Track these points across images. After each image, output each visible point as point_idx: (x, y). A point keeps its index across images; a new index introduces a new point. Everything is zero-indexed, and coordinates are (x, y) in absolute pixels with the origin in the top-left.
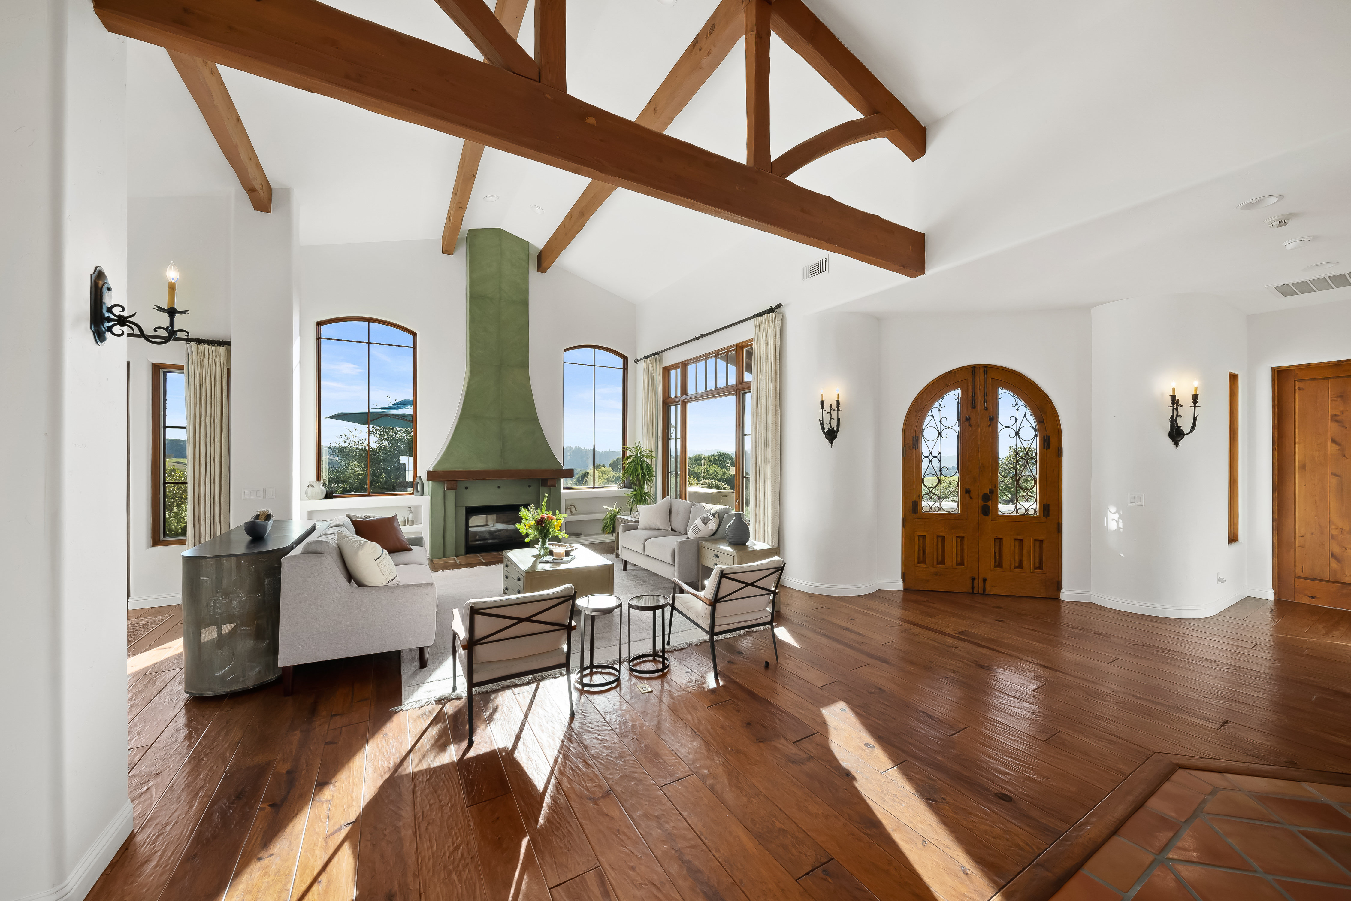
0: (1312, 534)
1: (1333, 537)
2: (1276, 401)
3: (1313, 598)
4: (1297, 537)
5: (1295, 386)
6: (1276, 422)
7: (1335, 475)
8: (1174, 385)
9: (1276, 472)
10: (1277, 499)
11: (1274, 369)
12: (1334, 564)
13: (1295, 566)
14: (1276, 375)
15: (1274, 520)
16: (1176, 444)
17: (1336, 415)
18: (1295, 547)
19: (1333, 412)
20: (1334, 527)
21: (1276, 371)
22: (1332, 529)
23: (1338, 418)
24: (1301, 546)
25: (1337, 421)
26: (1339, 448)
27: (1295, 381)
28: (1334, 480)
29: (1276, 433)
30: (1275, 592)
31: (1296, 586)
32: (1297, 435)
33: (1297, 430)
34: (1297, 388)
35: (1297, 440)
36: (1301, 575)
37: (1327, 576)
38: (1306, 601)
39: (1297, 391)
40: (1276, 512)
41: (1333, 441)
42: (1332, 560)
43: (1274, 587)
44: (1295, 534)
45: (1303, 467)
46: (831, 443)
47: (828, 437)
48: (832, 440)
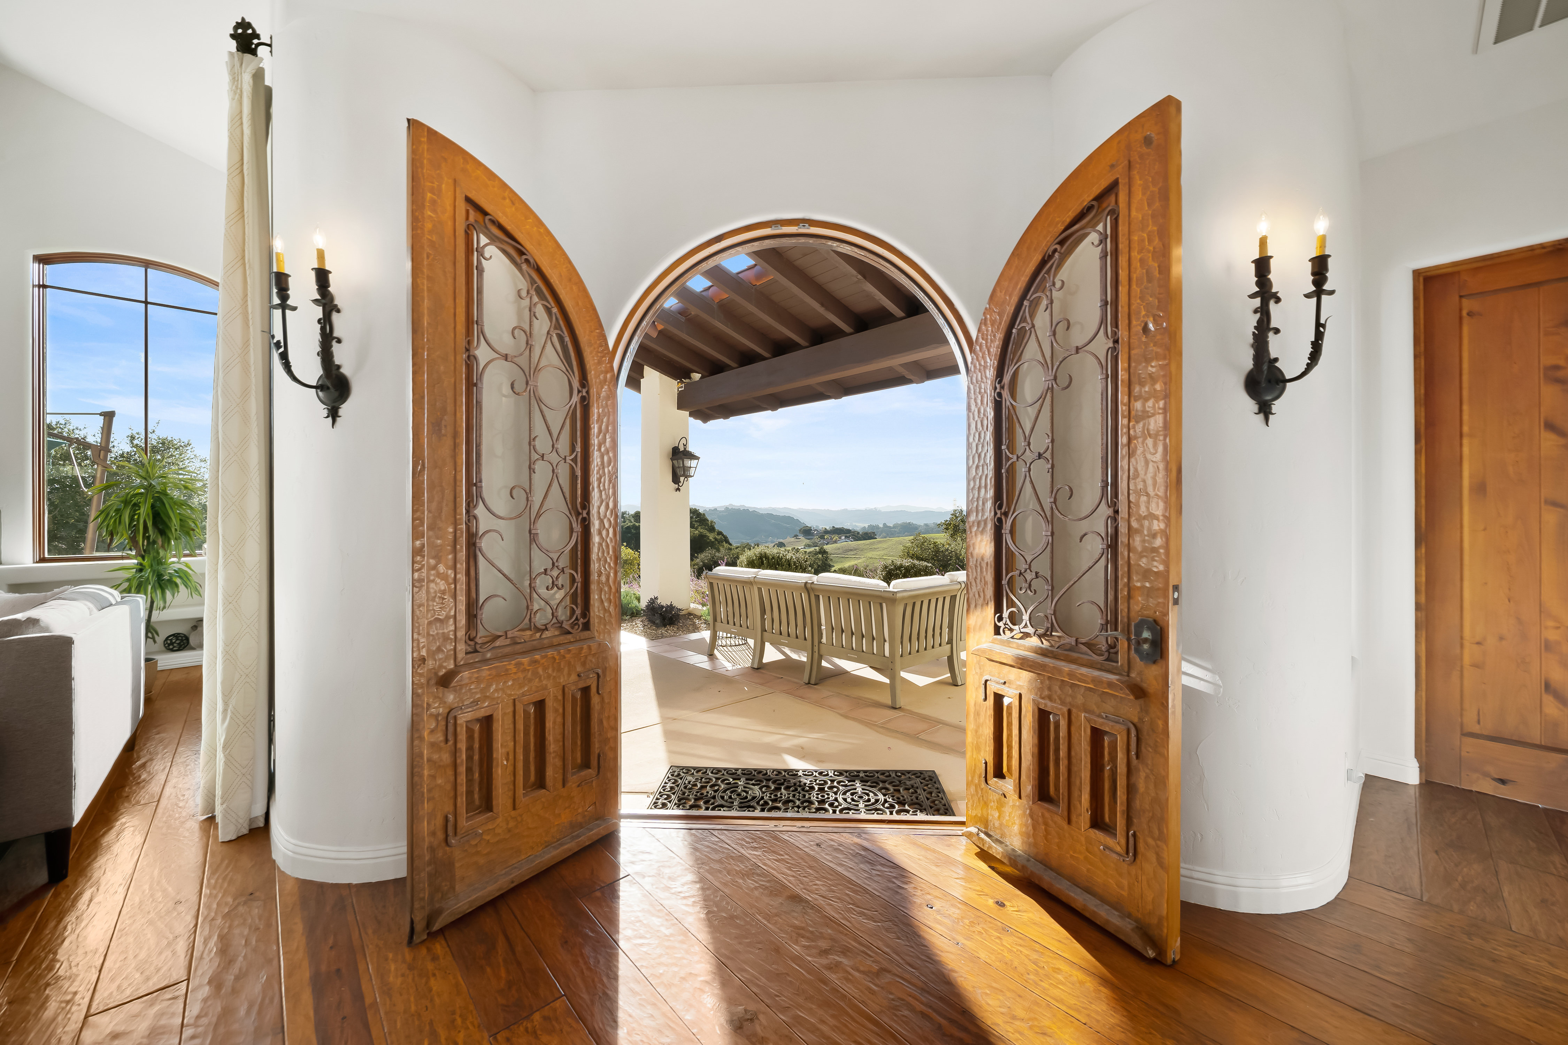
0: (1501, 638)
1: (1548, 646)
2: (1422, 345)
3: (1503, 782)
4: (1467, 644)
5: (1461, 310)
6: (1423, 391)
7: (1555, 504)
8: (1263, 228)
9: (1423, 501)
10: (1424, 561)
11: (1417, 273)
12: (1552, 708)
13: (1462, 709)
14: (1421, 287)
15: (1418, 607)
16: (1265, 410)
17: (1557, 368)
18: (1462, 667)
19: (1548, 360)
20: (1551, 623)
21: (1421, 280)
22: (1546, 628)
23: (1560, 374)
24: (1475, 666)
25: (1558, 381)
26: (1562, 441)
27: (1461, 297)
28: (1551, 518)
29: (1423, 414)
30: (1420, 767)
31: (1464, 754)
32: (1466, 417)
33: (1465, 407)
34: (1464, 313)
35: (1466, 429)
36: (1476, 729)
37: (1536, 736)
38: (1487, 787)
39: (1466, 320)
40: (1423, 588)
41: (1550, 426)
42: (1548, 699)
43: (1418, 755)
44: (1462, 638)
45: (1480, 489)
46: (334, 414)
47: (320, 394)
48: (336, 404)
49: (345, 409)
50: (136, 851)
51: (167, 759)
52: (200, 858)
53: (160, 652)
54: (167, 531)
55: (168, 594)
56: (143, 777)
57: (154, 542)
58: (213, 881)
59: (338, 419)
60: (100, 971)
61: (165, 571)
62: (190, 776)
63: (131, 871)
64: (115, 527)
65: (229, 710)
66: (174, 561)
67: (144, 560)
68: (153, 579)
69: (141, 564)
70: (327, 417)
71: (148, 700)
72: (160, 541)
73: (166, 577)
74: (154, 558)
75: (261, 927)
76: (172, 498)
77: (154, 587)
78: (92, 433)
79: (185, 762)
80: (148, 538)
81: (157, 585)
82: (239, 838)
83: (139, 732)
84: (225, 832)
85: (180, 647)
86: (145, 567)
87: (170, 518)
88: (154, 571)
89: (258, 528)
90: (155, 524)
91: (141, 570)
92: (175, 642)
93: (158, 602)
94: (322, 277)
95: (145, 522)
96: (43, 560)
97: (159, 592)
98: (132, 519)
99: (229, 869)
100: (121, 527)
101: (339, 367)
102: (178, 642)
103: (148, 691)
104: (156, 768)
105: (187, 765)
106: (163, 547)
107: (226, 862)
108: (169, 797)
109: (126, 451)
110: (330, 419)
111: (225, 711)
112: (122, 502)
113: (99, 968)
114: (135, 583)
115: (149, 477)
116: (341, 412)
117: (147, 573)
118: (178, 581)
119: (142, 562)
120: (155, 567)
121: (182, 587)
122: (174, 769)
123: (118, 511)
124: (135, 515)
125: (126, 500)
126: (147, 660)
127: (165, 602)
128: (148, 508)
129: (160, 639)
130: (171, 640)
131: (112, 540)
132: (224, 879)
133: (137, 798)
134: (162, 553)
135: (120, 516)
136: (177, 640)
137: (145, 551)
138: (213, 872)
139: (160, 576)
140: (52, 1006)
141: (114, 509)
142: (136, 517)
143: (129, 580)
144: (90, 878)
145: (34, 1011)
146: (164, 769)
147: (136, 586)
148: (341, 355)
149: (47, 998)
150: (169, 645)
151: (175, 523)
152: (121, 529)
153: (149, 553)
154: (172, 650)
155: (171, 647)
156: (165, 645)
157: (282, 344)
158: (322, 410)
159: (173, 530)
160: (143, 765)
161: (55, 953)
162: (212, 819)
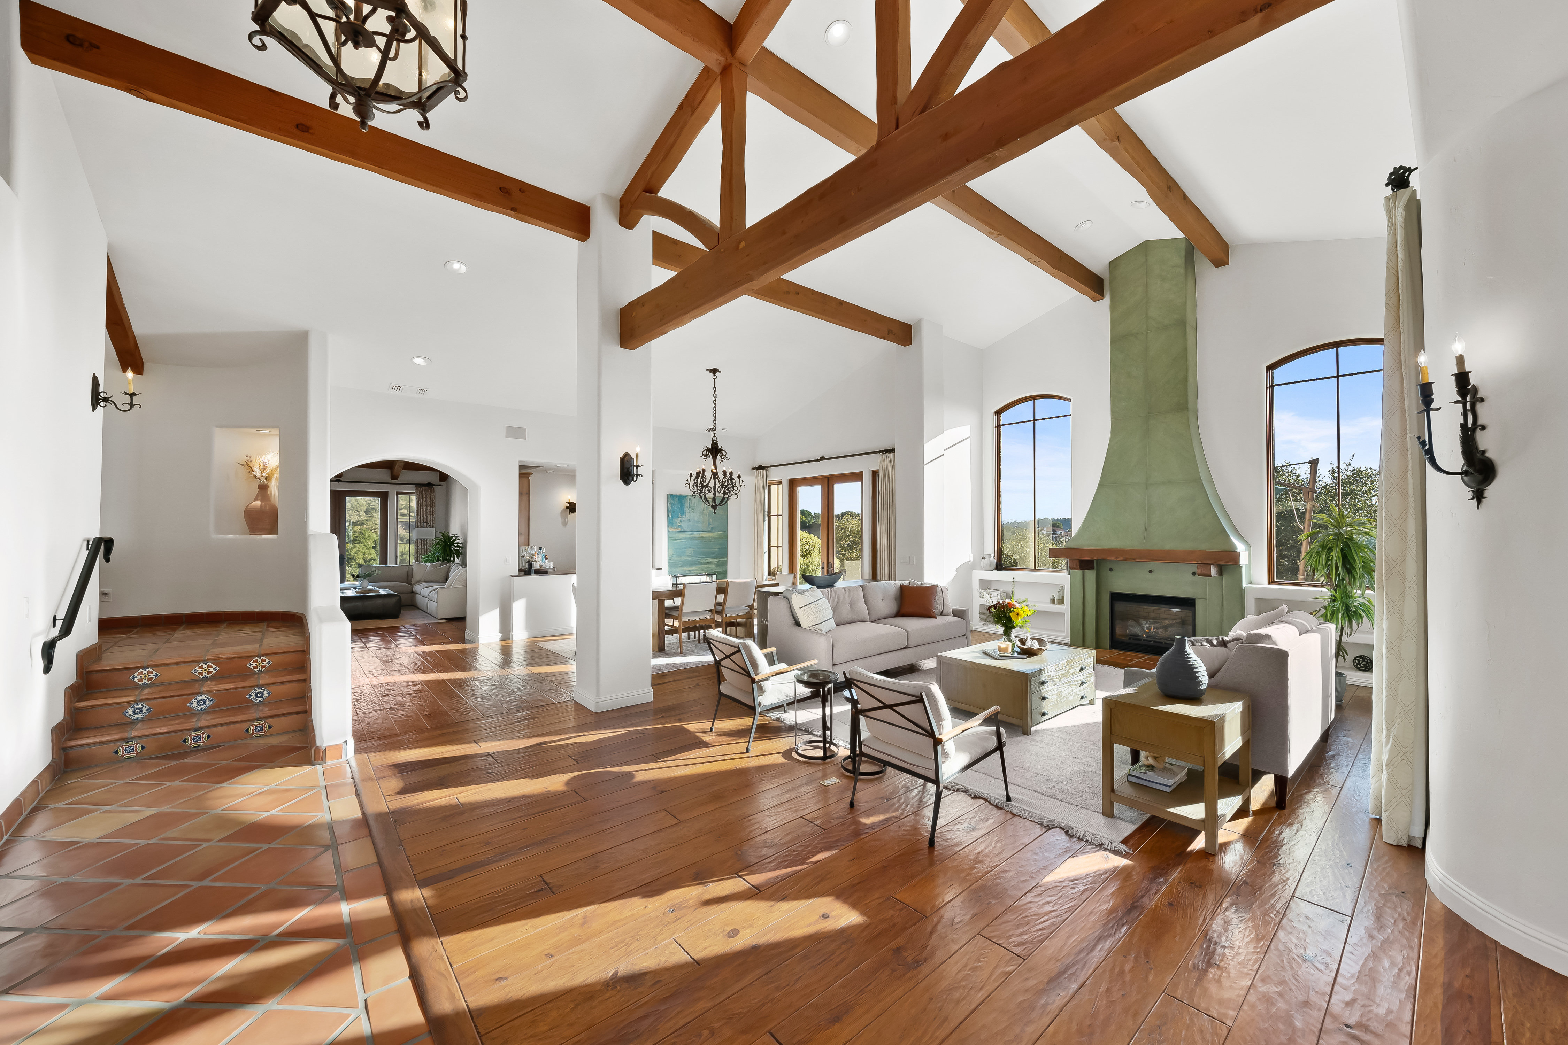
46: (1479, 496)
47: (1465, 478)
48: (1481, 487)
49: (1490, 491)
50: (1325, 815)
51: (1349, 759)
52: (1368, 844)
53: (1349, 668)
54: (1353, 571)
55: (1354, 623)
56: (1332, 765)
57: (1343, 579)
58: (1375, 866)
59: (1484, 500)
60: (1301, 876)
61: (1351, 604)
62: (1365, 780)
63: (1321, 827)
64: (1316, 566)
65: (1391, 737)
66: (1359, 594)
67: (1336, 593)
68: (1342, 609)
69: (1334, 596)
70: (1473, 498)
71: (1338, 707)
72: (1347, 579)
73: (1353, 609)
74: (1344, 592)
75: (1408, 921)
76: (1356, 543)
77: (1343, 616)
78: (1304, 472)
79: (1363, 767)
80: (1339, 575)
81: (1345, 614)
82: (1398, 846)
83: (1331, 730)
84: (1388, 835)
85: (1366, 668)
86: (1337, 598)
87: (1355, 560)
88: (1343, 603)
89: (1416, 589)
90: (1344, 565)
91: (1334, 601)
92: (1362, 663)
93: (1347, 628)
94: (1462, 379)
95: (1336, 563)
96: (1273, 582)
97: (1347, 620)
98: (1327, 560)
99: (1388, 865)
100: (1320, 566)
101: (1484, 452)
102: (1364, 663)
103: (1338, 698)
104: (1341, 763)
105: (1365, 771)
106: (1350, 583)
107: (1387, 858)
108: (1349, 788)
109: (1329, 483)
110: (1475, 501)
111: (1388, 736)
112: (1320, 546)
113: (1300, 874)
114: (1330, 611)
115: (1339, 526)
116: (1486, 494)
117: (1338, 604)
118: (1362, 613)
119: (1335, 594)
120: (1344, 599)
121: (1365, 619)
122: (1354, 768)
123: (1318, 552)
124: (1330, 556)
125: (1323, 545)
126: (1338, 674)
127: (1352, 629)
128: (1338, 552)
129: (1350, 658)
130: (1358, 660)
131: (1314, 575)
132: (1384, 869)
133: (1327, 779)
134: (1349, 588)
135: (1320, 557)
136: (1363, 661)
137: (1336, 585)
138: (1377, 860)
139: (1347, 608)
140: (1276, 878)
141: (1316, 551)
142: (1330, 558)
143: (1325, 607)
144: (1297, 817)
145: (1268, 874)
146: (1347, 765)
147: (1330, 615)
148: (1485, 441)
149: (1274, 872)
150: (1357, 664)
151: (1359, 565)
152: (1320, 567)
153: (1340, 588)
154: (1359, 669)
155: (1359, 666)
156: (1354, 663)
157: (1427, 443)
158: (1467, 492)
159: (1358, 570)
160: (1333, 757)
161: (1279, 850)
162: (1379, 821)
